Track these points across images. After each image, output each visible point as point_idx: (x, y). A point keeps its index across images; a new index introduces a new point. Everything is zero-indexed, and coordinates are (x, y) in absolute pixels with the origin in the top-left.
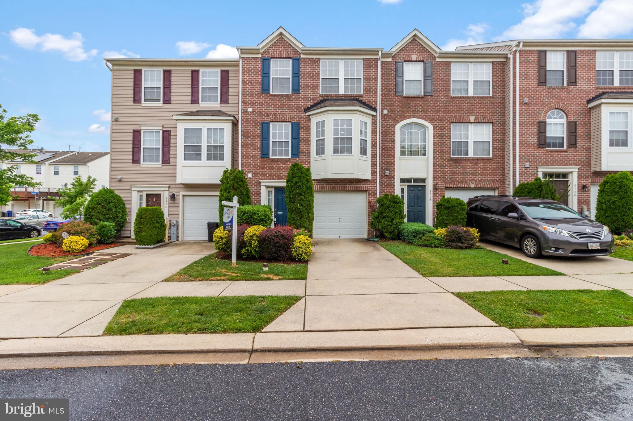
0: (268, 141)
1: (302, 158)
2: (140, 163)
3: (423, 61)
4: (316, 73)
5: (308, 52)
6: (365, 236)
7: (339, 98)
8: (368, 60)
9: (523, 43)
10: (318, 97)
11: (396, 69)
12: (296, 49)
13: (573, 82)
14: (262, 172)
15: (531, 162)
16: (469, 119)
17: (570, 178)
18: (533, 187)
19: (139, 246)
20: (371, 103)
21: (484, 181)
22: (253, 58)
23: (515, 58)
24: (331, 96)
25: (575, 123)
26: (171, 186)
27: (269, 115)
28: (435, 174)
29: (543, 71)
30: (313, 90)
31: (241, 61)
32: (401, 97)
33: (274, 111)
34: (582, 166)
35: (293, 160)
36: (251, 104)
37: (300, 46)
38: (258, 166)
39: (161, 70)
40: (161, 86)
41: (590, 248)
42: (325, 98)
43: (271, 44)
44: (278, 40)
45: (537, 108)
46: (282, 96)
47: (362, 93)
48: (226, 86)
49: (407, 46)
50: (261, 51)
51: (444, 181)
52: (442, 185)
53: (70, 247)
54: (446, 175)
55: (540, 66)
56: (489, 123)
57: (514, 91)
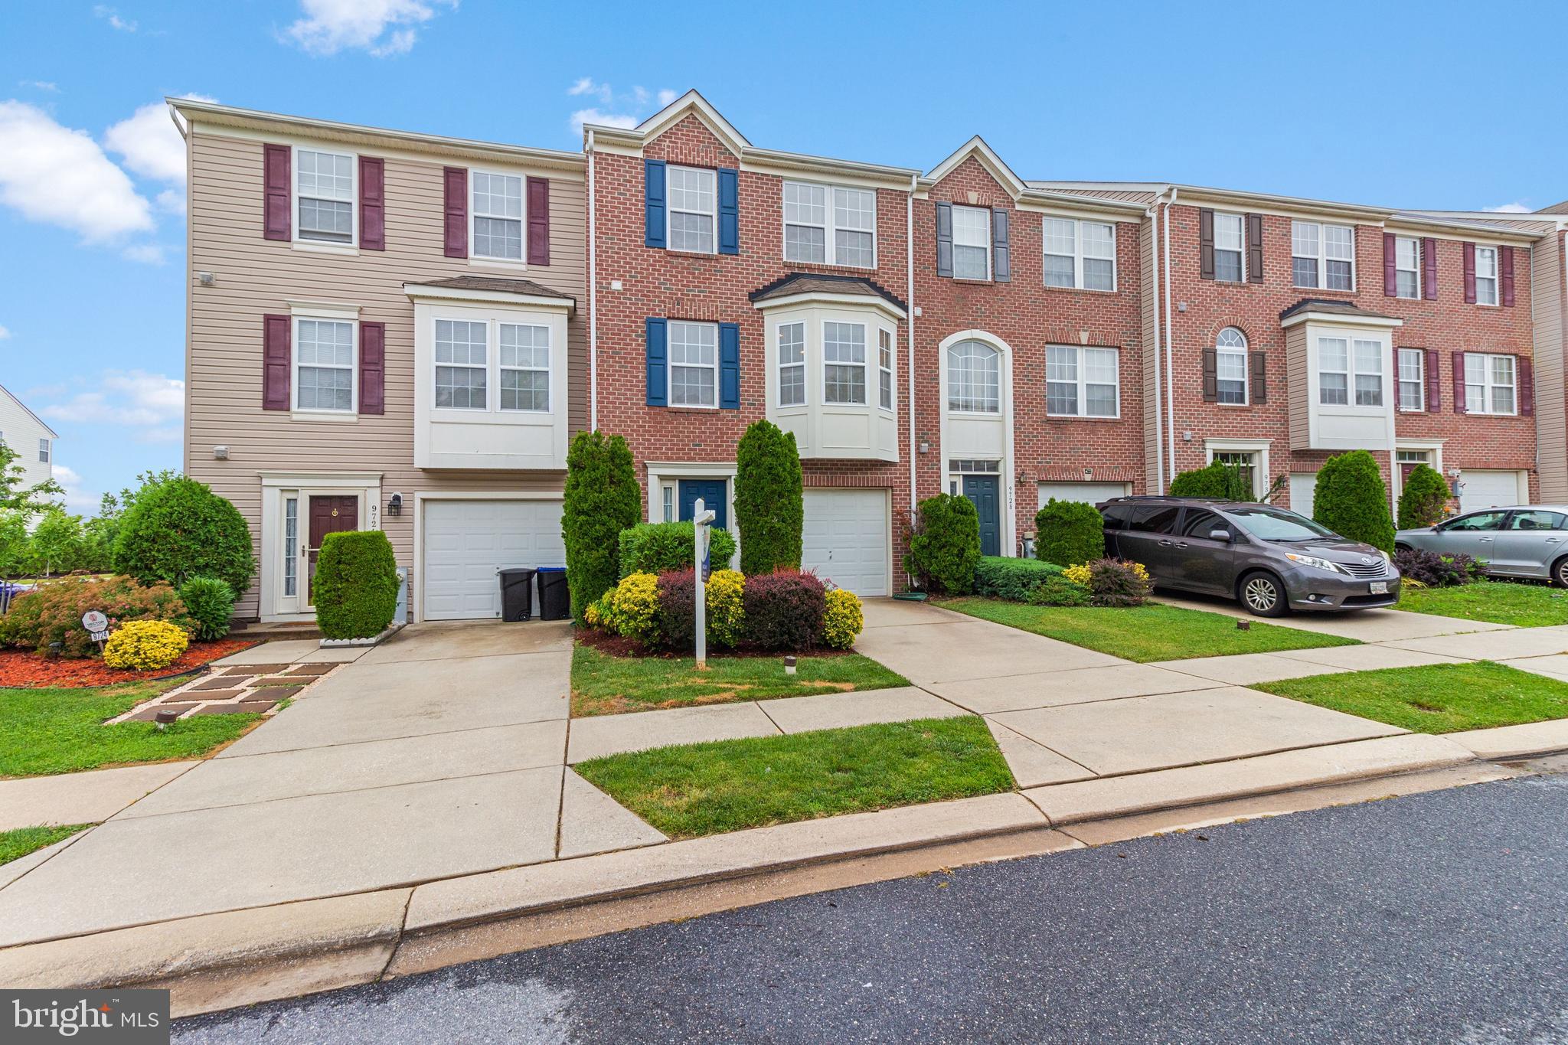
0: (665, 366)
1: (746, 408)
2: (288, 410)
3: (989, 207)
4: (774, 211)
5: (755, 159)
6: (888, 590)
7: (827, 273)
8: (888, 194)
9: (1178, 190)
10: (780, 268)
11: (938, 218)
12: (727, 149)
13: (1257, 276)
14: (649, 440)
15: (1194, 429)
16: (1079, 338)
17: (1255, 463)
18: (1213, 478)
19: (330, 642)
20: (896, 290)
21: (1109, 467)
22: (622, 157)
23: (1161, 220)
24: (809, 267)
25: (1263, 355)
26: (388, 475)
27: (664, 302)
28: (1019, 451)
29: (1208, 250)
30: (768, 249)
31: (591, 160)
32: (949, 281)
33: (676, 294)
34: (1277, 439)
35: (724, 413)
36: (618, 271)
37: (741, 143)
38: (641, 426)
39: (353, 156)
40: (354, 198)
41: (1374, 593)
42: (796, 271)
43: (666, 128)
44: (683, 121)
45: (1200, 324)
46: (697, 257)
47: (875, 267)
48: (543, 218)
49: (957, 170)
50: (645, 143)
51: (1036, 467)
52: (1032, 475)
53: (137, 653)
54: (1039, 455)
55: (1205, 240)
56: (1113, 347)
57: (1162, 287)
